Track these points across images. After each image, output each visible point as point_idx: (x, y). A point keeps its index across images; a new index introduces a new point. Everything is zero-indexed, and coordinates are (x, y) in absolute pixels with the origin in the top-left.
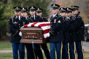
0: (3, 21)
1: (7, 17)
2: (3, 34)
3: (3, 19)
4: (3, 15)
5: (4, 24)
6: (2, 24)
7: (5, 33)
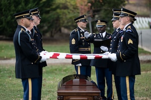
0: (54, 12)
1: (61, 6)
2: (56, 30)
3: (55, 9)
4: (54, 2)
5: (56, 16)
6: (52, 17)
7: (58, 29)
